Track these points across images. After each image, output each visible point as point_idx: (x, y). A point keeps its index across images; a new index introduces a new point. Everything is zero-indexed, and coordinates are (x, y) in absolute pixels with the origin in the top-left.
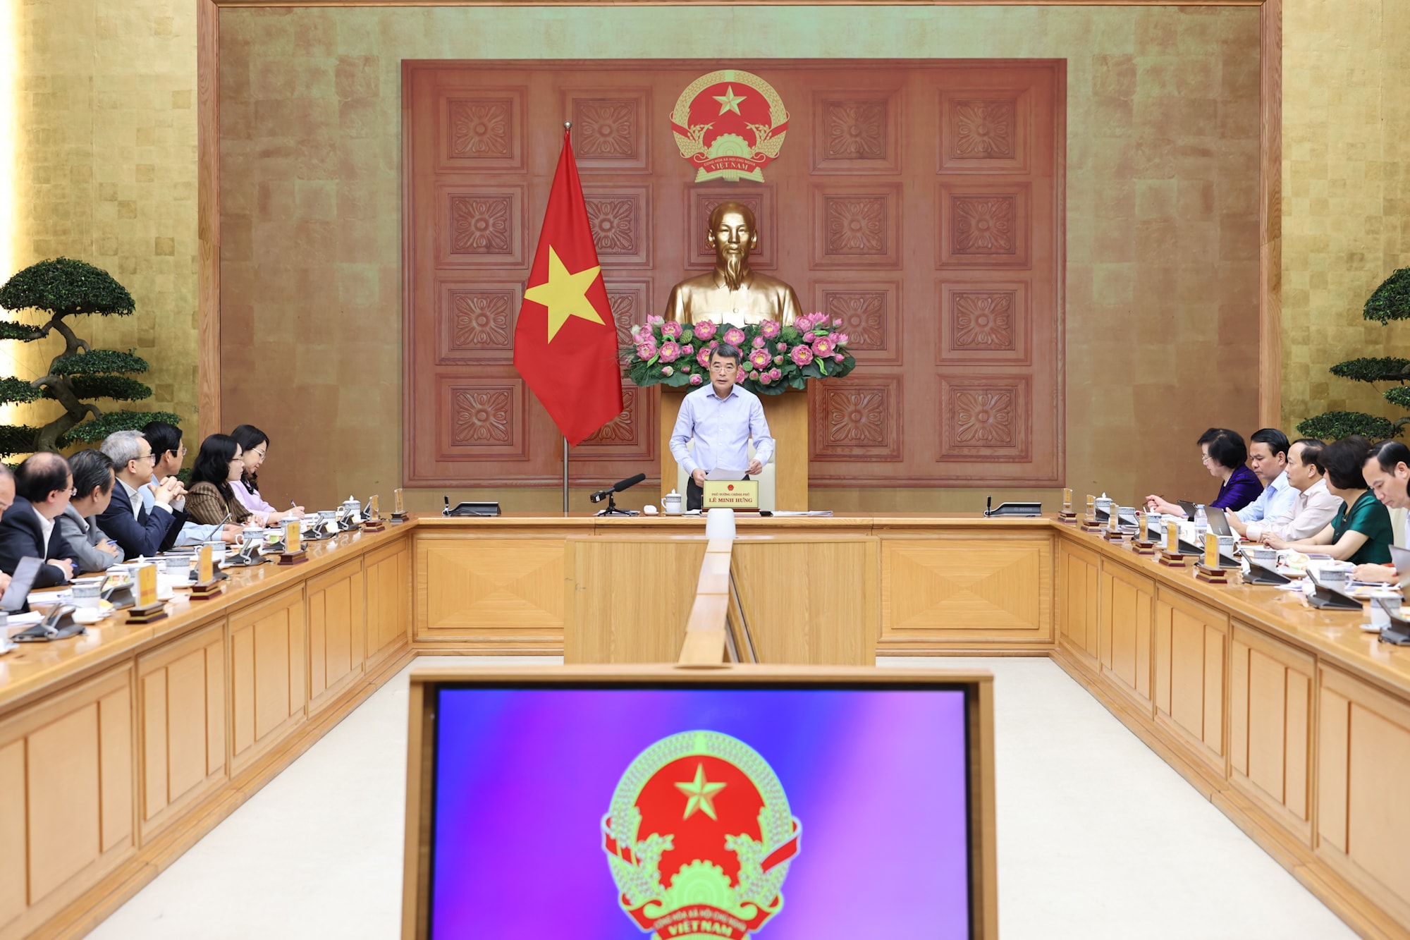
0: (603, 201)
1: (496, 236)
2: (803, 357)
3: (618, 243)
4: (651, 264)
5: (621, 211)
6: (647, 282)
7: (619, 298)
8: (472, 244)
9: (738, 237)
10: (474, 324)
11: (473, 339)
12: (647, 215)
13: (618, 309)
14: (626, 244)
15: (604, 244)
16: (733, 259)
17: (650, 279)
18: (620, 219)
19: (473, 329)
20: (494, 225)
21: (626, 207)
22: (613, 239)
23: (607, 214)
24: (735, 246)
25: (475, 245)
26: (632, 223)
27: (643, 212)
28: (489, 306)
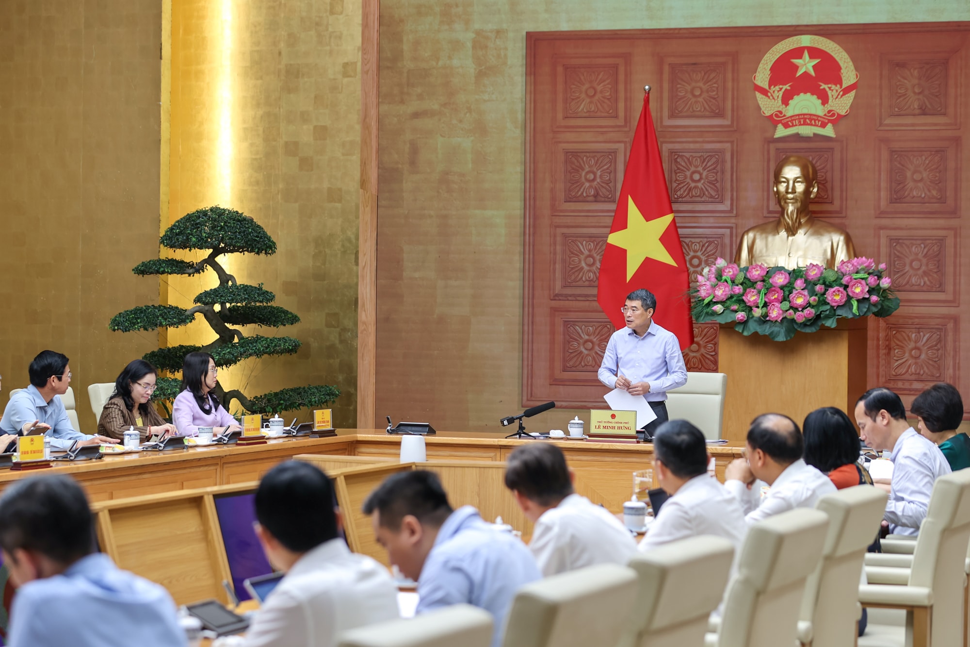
0: (694, 155)
1: (603, 187)
2: (837, 298)
3: (707, 193)
4: (735, 212)
5: (709, 164)
6: (731, 228)
7: (707, 242)
8: (582, 193)
9: (794, 188)
10: (583, 264)
11: (582, 278)
12: (732, 168)
13: (706, 252)
14: (713, 193)
15: (694, 193)
16: (791, 208)
17: (734, 225)
18: (708, 171)
19: (582, 268)
20: (601, 176)
21: (714, 160)
22: (702, 189)
23: (697, 167)
24: (790, 196)
25: (585, 194)
26: (719, 174)
27: (728, 165)
28: (595, 249)
